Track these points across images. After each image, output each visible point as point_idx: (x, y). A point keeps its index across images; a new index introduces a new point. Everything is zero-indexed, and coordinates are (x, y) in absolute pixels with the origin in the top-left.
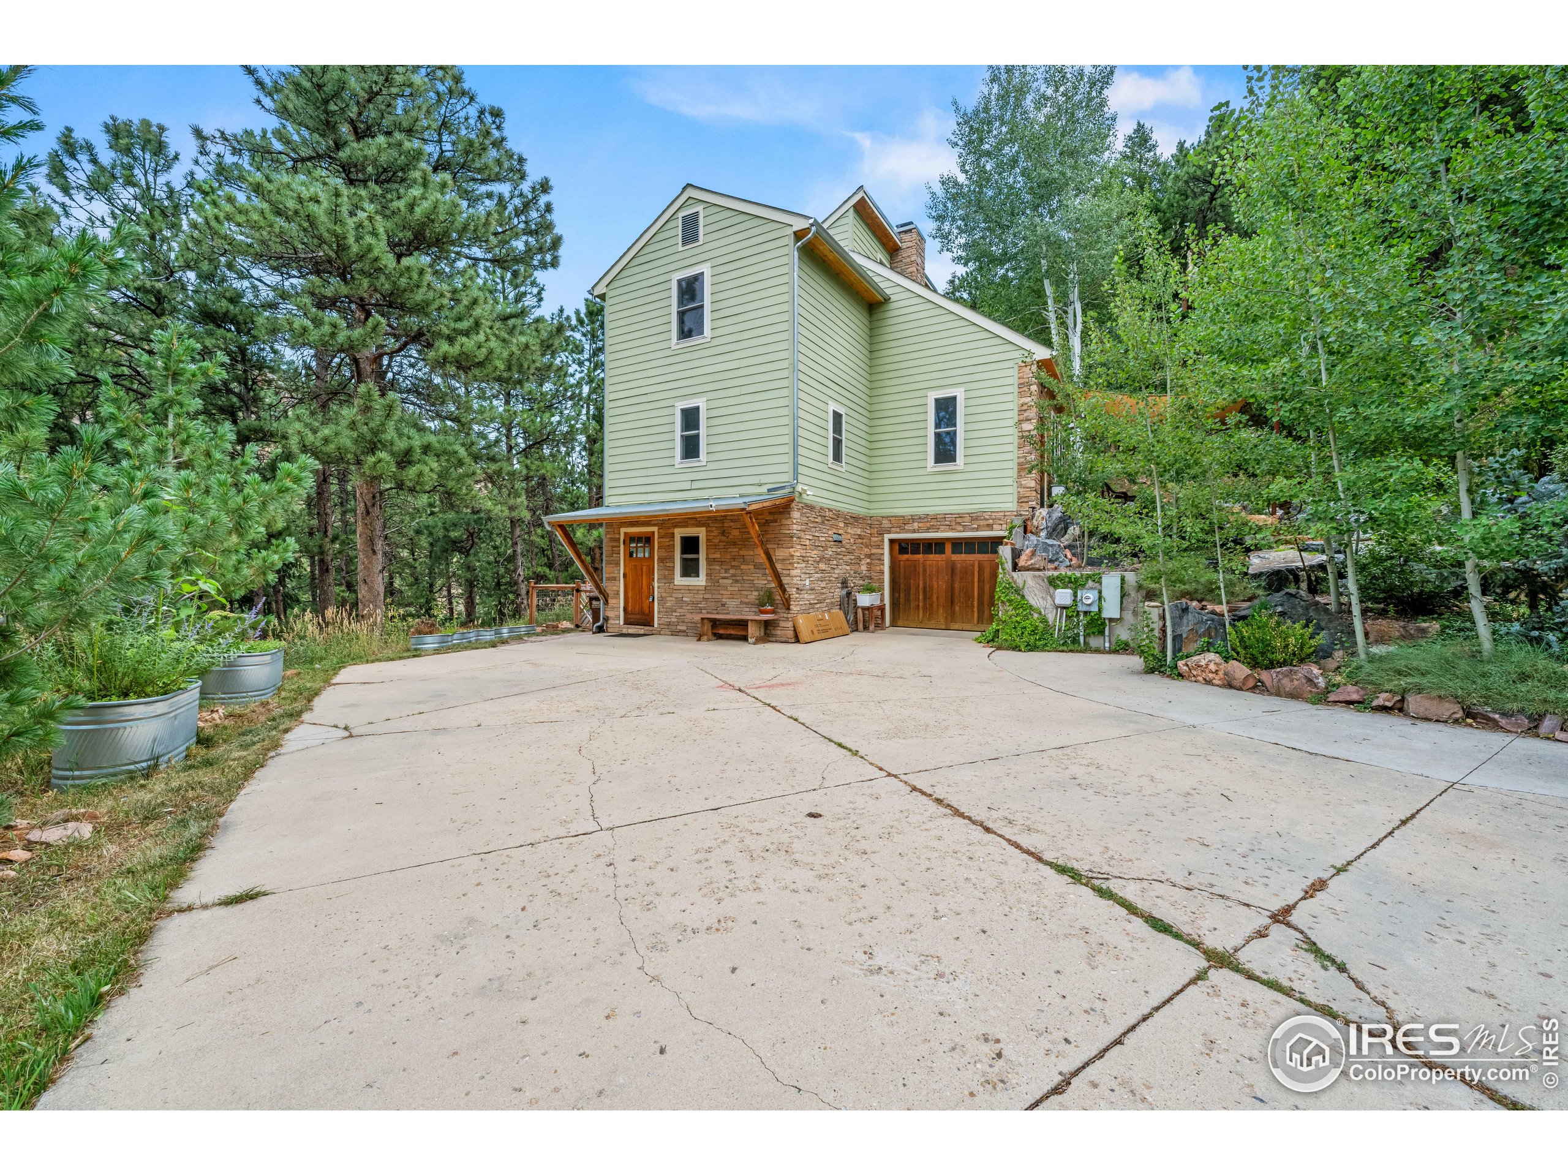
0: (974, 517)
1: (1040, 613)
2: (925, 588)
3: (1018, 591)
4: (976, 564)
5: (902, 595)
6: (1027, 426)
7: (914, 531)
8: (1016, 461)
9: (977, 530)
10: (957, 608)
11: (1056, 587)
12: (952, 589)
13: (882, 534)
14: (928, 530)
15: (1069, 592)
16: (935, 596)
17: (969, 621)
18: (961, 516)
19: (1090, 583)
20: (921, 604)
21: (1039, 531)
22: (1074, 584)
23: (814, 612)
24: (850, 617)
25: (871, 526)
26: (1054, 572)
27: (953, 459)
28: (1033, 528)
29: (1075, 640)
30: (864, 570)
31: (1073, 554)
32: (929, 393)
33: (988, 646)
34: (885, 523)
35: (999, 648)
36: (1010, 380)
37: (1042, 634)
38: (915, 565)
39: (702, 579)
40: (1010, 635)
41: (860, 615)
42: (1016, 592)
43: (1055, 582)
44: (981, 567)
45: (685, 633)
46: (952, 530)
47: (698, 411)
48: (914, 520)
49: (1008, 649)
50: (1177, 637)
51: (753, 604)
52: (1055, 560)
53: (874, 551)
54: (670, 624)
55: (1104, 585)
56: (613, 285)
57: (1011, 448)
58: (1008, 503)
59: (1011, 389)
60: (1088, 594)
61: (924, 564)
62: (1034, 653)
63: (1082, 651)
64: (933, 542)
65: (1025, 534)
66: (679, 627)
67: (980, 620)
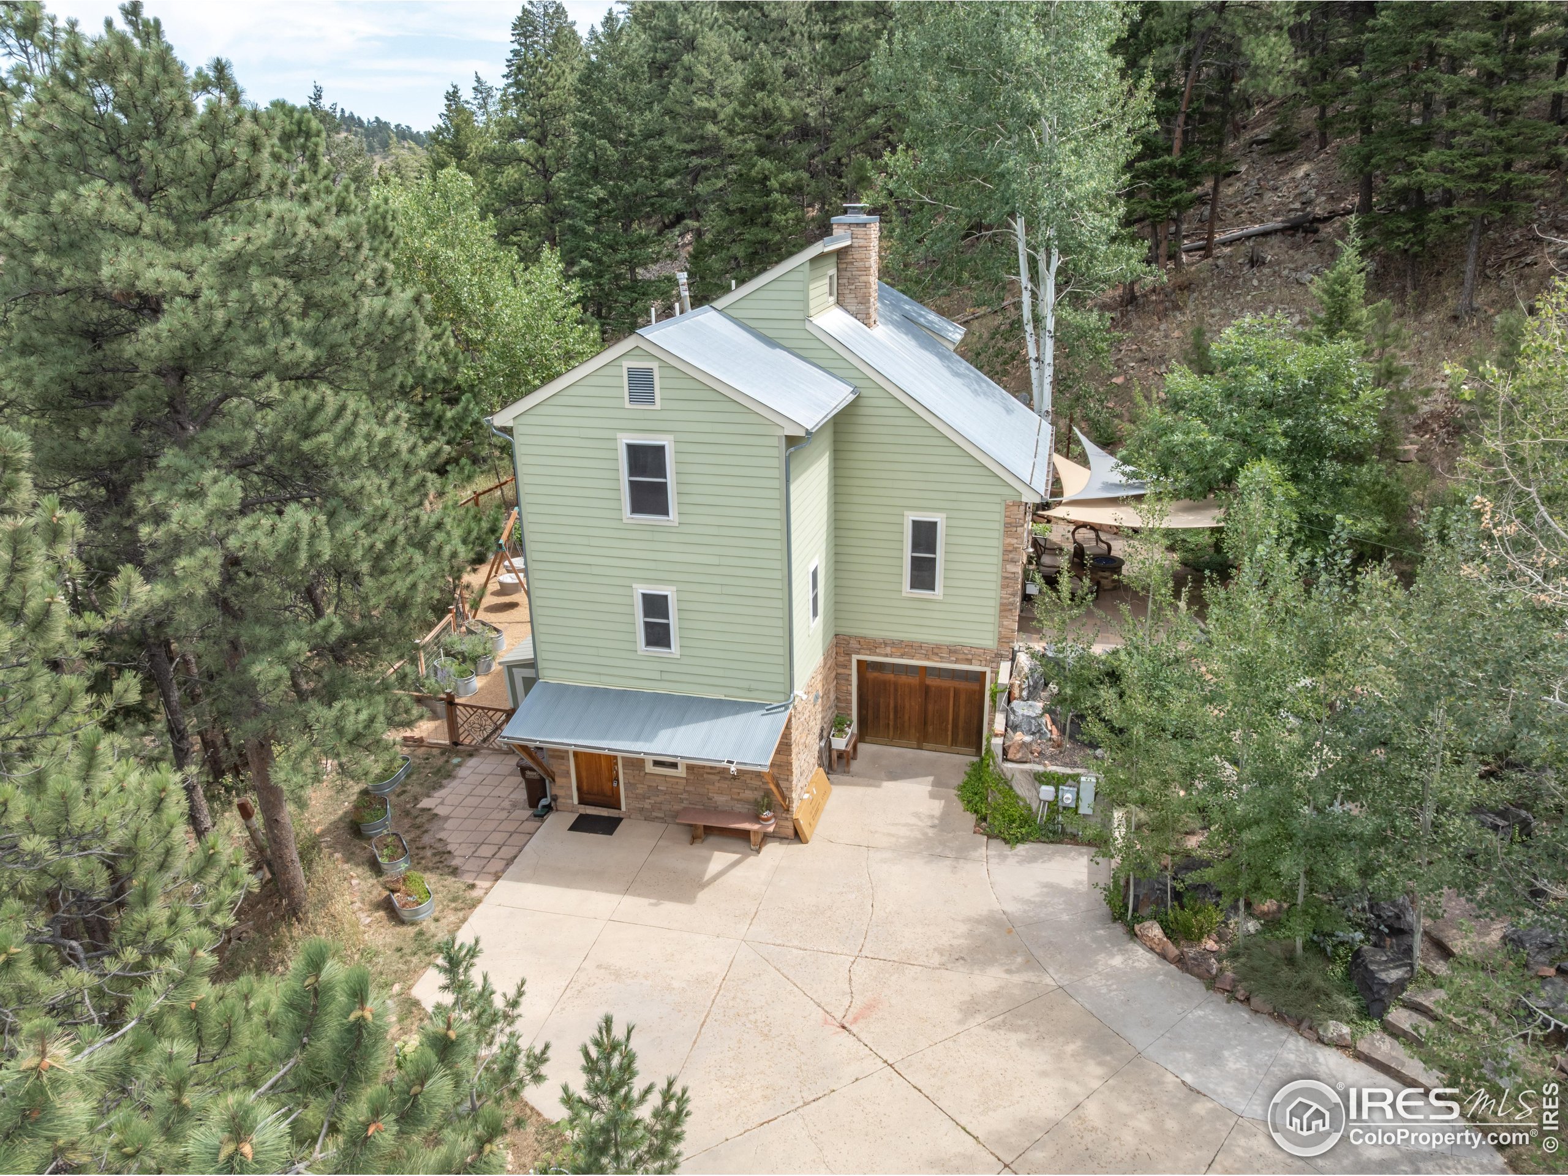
0: (953, 651)
1: (1025, 803)
2: (896, 707)
3: (1007, 783)
4: (952, 690)
5: (870, 712)
6: (1011, 568)
7: (886, 655)
9: (956, 662)
10: (930, 729)
11: (1042, 783)
12: (926, 711)
13: (849, 655)
14: (902, 656)
15: (1052, 789)
16: (906, 717)
17: (942, 743)
18: (939, 647)
19: (1070, 782)
20: (891, 723)
21: (1021, 690)
22: (1057, 781)
23: (806, 796)
24: (826, 763)
25: (837, 645)
26: (1039, 768)
27: (931, 587)
28: (1016, 692)
29: (1055, 833)
30: (832, 696)
31: (1054, 722)
32: (906, 513)
33: (977, 825)
34: (854, 644)
35: (989, 837)
36: (997, 517)
37: (1026, 820)
38: (885, 683)
39: (681, 772)
40: (999, 822)
41: (835, 755)
42: (1005, 783)
43: (1041, 778)
44: (957, 692)
45: (662, 820)
46: (929, 659)
47: (666, 597)
48: (886, 644)
49: (996, 837)
50: (1136, 897)
51: (747, 801)
52: (1038, 732)
53: (841, 671)
54: (642, 810)
55: (1082, 786)
56: (524, 420)
57: (993, 586)
58: (988, 640)
59: (996, 526)
60: (1068, 795)
61: (896, 684)
62: (1021, 848)
63: (1061, 842)
64: (907, 666)
65: (1009, 702)
66: (655, 814)
67: (954, 742)
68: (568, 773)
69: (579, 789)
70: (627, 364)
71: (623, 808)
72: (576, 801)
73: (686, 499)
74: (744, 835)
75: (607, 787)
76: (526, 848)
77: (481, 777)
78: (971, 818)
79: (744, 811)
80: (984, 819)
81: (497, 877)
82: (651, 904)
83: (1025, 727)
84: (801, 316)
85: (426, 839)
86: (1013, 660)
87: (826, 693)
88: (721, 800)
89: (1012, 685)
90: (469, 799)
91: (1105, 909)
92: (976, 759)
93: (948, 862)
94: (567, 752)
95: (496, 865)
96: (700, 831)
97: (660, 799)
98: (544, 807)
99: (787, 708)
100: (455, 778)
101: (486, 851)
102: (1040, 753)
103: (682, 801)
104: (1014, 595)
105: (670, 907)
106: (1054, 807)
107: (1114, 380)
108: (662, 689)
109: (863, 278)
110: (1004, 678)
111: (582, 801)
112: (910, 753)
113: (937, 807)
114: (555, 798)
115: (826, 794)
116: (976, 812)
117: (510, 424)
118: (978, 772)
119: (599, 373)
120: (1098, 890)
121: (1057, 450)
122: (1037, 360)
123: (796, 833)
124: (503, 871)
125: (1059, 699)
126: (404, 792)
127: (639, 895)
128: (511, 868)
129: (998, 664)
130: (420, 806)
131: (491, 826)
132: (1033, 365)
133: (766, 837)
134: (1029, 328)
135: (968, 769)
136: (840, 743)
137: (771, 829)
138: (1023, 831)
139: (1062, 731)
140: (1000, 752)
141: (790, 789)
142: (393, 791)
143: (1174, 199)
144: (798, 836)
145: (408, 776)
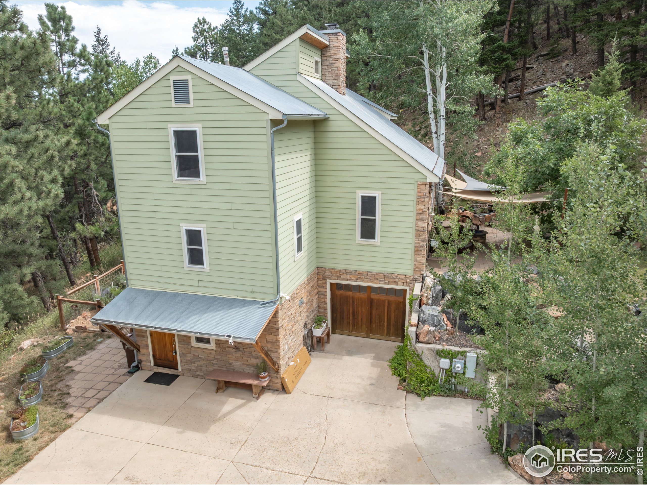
0: (387, 276)
1: (431, 370)
2: (353, 312)
3: (419, 356)
4: (387, 301)
5: (338, 315)
6: (421, 224)
7: (347, 280)
8: (414, 245)
9: (388, 284)
10: (374, 326)
11: (441, 357)
12: (371, 314)
13: (325, 279)
14: (356, 280)
15: (448, 361)
16: (360, 318)
18: (378, 274)
19: (460, 356)
20: (351, 322)
21: (428, 299)
22: (451, 356)
23: (292, 363)
24: (309, 344)
25: (318, 274)
26: (440, 347)
27: (373, 237)
28: (425, 300)
29: (450, 390)
30: (315, 304)
31: (448, 319)
32: (358, 191)
33: (400, 384)
34: (328, 273)
35: (408, 392)
36: (412, 192)
37: (432, 381)
38: (347, 298)
39: (212, 346)
40: (413, 382)
41: (315, 340)
42: (418, 356)
43: (440, 354)
44: (389, 303)
45: (203, 377)
46: (372, 282)
47: (200, 231)
48: (347, 273)
49: (412, 392)
50: (508, 436)
51: (252, 366)
52: (438, 325)
53: (321, 289)
54: (190, 370)
55: (468, 359)
56: (114, 119)
57: (410, 236)
58: (408, 270)
59: (412, 198)
60: (459, 365)
61: (353, 298)
62: (428, 399)
63: (454, 396)
64: (360, 287)
65: (420, 306)
66: (198, 373)
67: (388, 334)
68: (147, 346)
69: (154, 356)
70: (173, 77)
71: (180, 369)
72: (152, 364)
73: (211, 166)
74: (249, 387)
75: (170, 355)
76: (114, 393)
77: (110, 349)
78: (396, 380)
79: (251, 372)
80: (404, 380)
81: (89, 410)
82: (178, 432)
83: (430, 321)
84: (294, 72)
85: (60, 385)
86: (423, 282)
87: (310, 302)
88: (237, 364)
89: (422, 296)
90: (98, 361)
91: (486, 444)
92: (401, 344)
93: (379, 408)
94: (146, 331)
95: (93, 402)
96: (222, 385)
97: (201, 363)
98: (134, 367)
99: (275, 304)
100: (95, 349)
101: (90, 394)
102: (440, 338)
103: (213, 365)
104: (423, 241)
105: (190, 435)
106: (449, 373)
107: (476, 154)
108: (199, 292)
109: (336, 65)
110: (417, 291)
111: (156, 364)
112: (362, 340)
113: (375, 372)
114: (140, 362)
115: (307, 363)
116: (399, 375)
117: (107, 122)
118: (401, 351)
119: (157, 85)
120: (481, 431)
121: (448, 173)
122: (436, 133)
123: (283, 388)
124: (94, 407)
125: (452, 305)
126: (63, 357)
127: (172, 426)
128: (100, 405)
129: (414, 284)
130: (68, 365)
131: (101, 377)
132: (434, 136)
133: (263, 390)
134: (432, 116)
135: (396, 350)
136: (318, 332)
137: (265, 384)
138: (430, 388)
139: (454, 325)
140: (414, 336)
141: (278, 358)
142: (56, 356)
143: (505, 63)
144: (284, 389)
145: (69, 348)
